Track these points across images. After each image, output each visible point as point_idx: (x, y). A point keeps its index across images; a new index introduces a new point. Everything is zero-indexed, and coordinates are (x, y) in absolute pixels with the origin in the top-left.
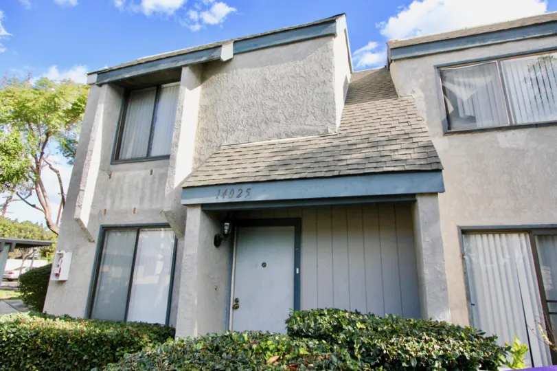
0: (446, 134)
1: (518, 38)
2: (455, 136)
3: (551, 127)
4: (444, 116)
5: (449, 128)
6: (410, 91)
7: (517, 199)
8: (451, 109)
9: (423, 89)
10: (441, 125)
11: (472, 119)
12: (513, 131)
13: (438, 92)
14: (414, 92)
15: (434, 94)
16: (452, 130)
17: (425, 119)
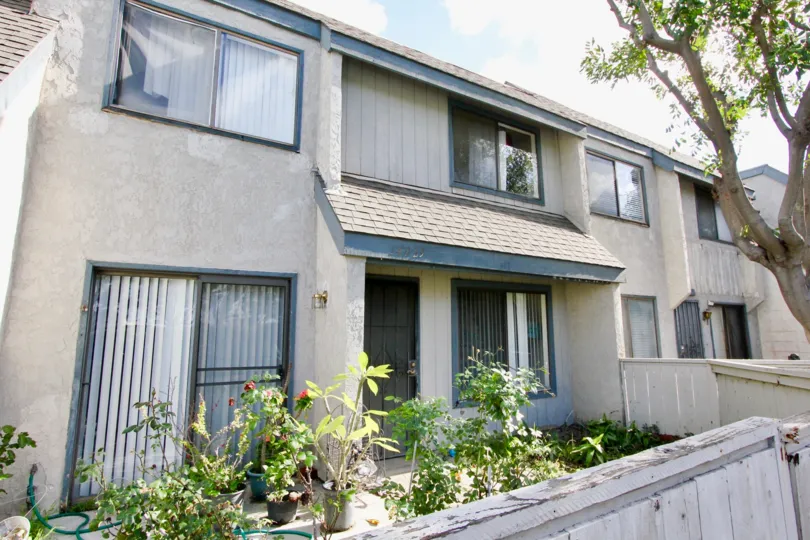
0: (106, 108)
1: (251, 13)
2: (123, 116)
3: (259, 146)
4: (112, 79)
5: (116, 102)
6: (60, 13)
7: (192, 231)
8: (127, 72)
9: (86, 19)
10: (102, 91)
11: (163, 101)
12: (211, 136)
13: (111, 36)
14: (66, 16)
15: (104, 35)
16: (120, 106)
17: (76, 72)
